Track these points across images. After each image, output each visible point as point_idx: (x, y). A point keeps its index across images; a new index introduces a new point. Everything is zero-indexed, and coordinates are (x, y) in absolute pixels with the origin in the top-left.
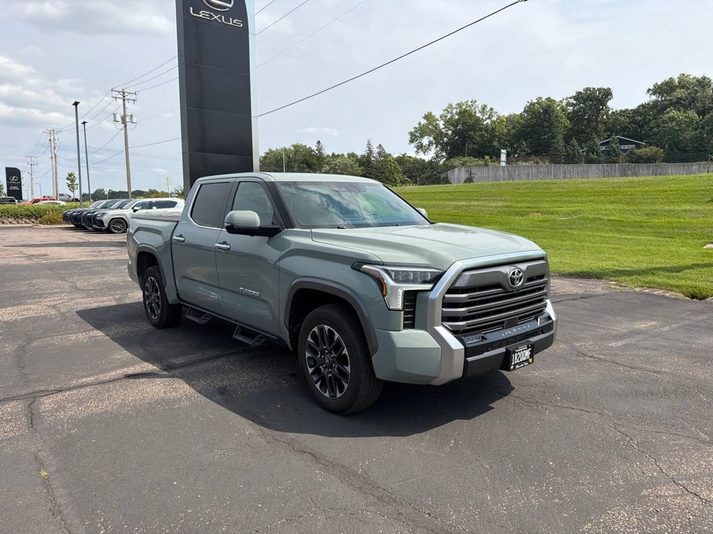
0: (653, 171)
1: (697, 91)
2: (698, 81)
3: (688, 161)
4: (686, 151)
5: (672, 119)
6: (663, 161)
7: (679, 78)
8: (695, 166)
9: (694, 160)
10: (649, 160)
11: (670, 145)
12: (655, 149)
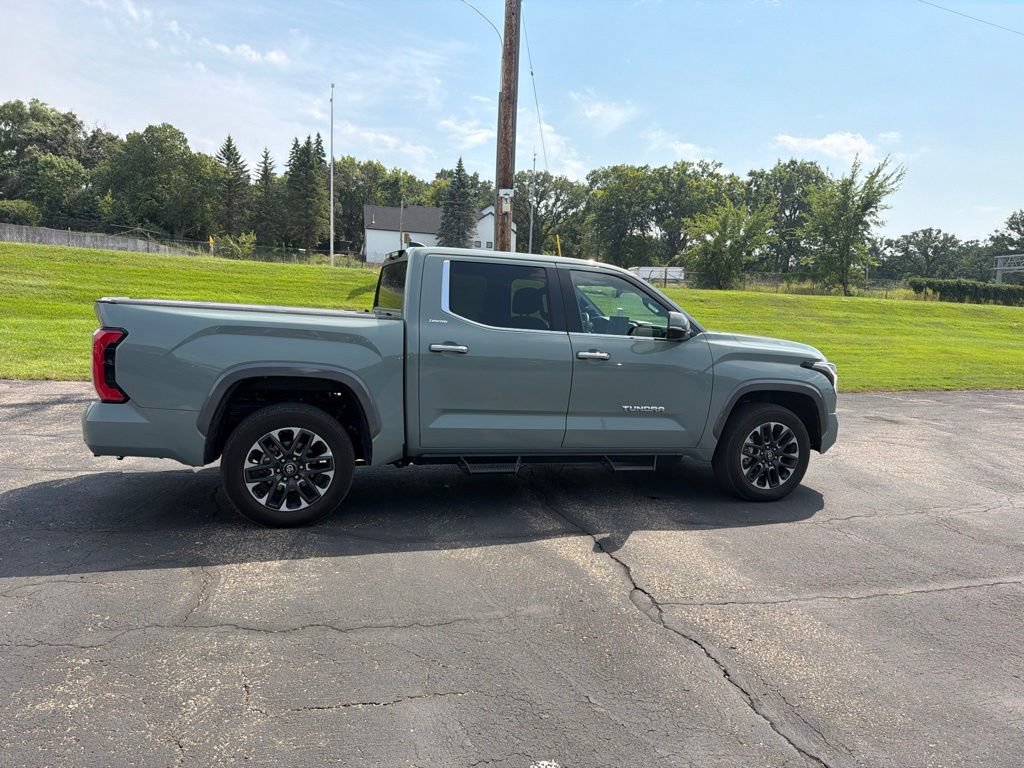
0: (27, 236)
1: (67, 132)
2: (65, 116)
3: (79, 230)
4: (72, 215)
5: (50, 165)
6: (41, 224)
7: (31, 103)
8: (88, 237)
9: (86, 230)
10: (19, 220)
11: (49, 203)
12: (24, 204)
